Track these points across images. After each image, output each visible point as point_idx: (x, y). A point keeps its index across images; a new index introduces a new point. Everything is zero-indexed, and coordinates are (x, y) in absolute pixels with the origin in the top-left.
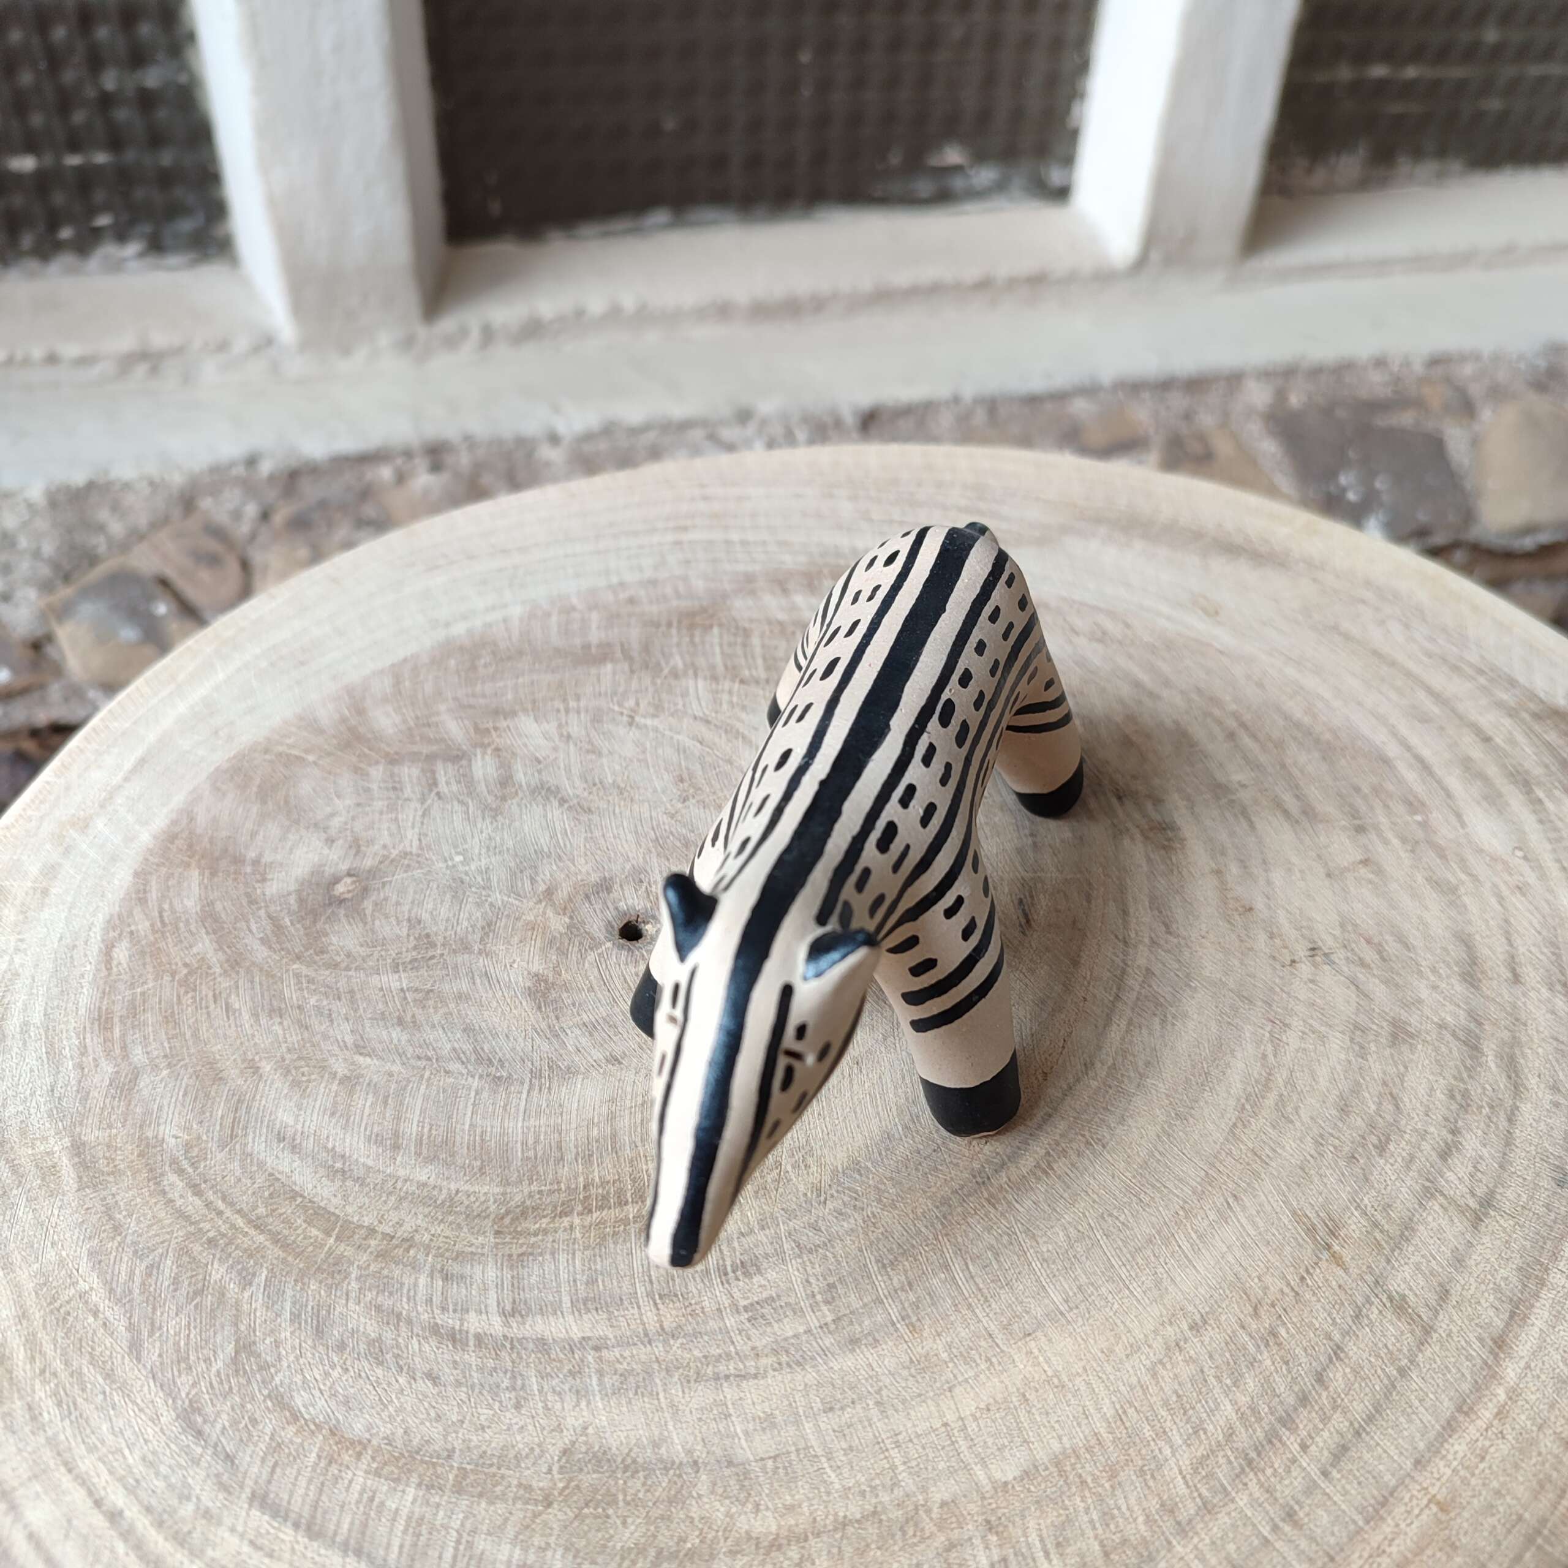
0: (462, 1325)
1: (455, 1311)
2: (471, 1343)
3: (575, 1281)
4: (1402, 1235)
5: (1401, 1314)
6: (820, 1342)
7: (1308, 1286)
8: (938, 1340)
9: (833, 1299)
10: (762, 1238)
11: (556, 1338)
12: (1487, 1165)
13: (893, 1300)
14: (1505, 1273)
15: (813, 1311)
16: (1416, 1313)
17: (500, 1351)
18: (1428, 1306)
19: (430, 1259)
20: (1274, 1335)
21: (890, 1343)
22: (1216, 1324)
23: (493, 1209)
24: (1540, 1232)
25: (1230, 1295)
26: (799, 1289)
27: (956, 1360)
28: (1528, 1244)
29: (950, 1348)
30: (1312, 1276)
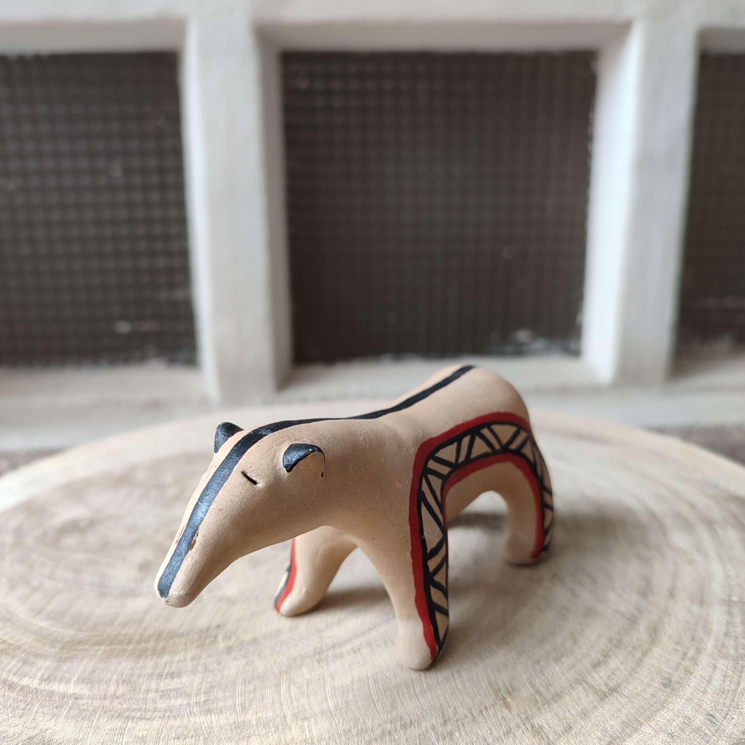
3: (85, 670)
4: (553, 698)
5: (536, 734)
6: (191, 709)
7: (483, 714)
8: (255, 715)
9: (210, 692)
10: (189, 664)
11: (60, 692)
12: (620, 672)
13: (241, 696)
14: (612, 723)
15: (196, 696)
16: (546, 735)
17: (29, 694)
18: (556, 733)
19: (23, 655)
20: (450, 735)
21: (228, 713)
22: (418, 725)
23: (67, 639)
24: (643, 706)
25: (433, 713)
26: (195, 686)
27: (259, 725)
28: (633, 711)
29: (259, 719)
30: (488, 710)
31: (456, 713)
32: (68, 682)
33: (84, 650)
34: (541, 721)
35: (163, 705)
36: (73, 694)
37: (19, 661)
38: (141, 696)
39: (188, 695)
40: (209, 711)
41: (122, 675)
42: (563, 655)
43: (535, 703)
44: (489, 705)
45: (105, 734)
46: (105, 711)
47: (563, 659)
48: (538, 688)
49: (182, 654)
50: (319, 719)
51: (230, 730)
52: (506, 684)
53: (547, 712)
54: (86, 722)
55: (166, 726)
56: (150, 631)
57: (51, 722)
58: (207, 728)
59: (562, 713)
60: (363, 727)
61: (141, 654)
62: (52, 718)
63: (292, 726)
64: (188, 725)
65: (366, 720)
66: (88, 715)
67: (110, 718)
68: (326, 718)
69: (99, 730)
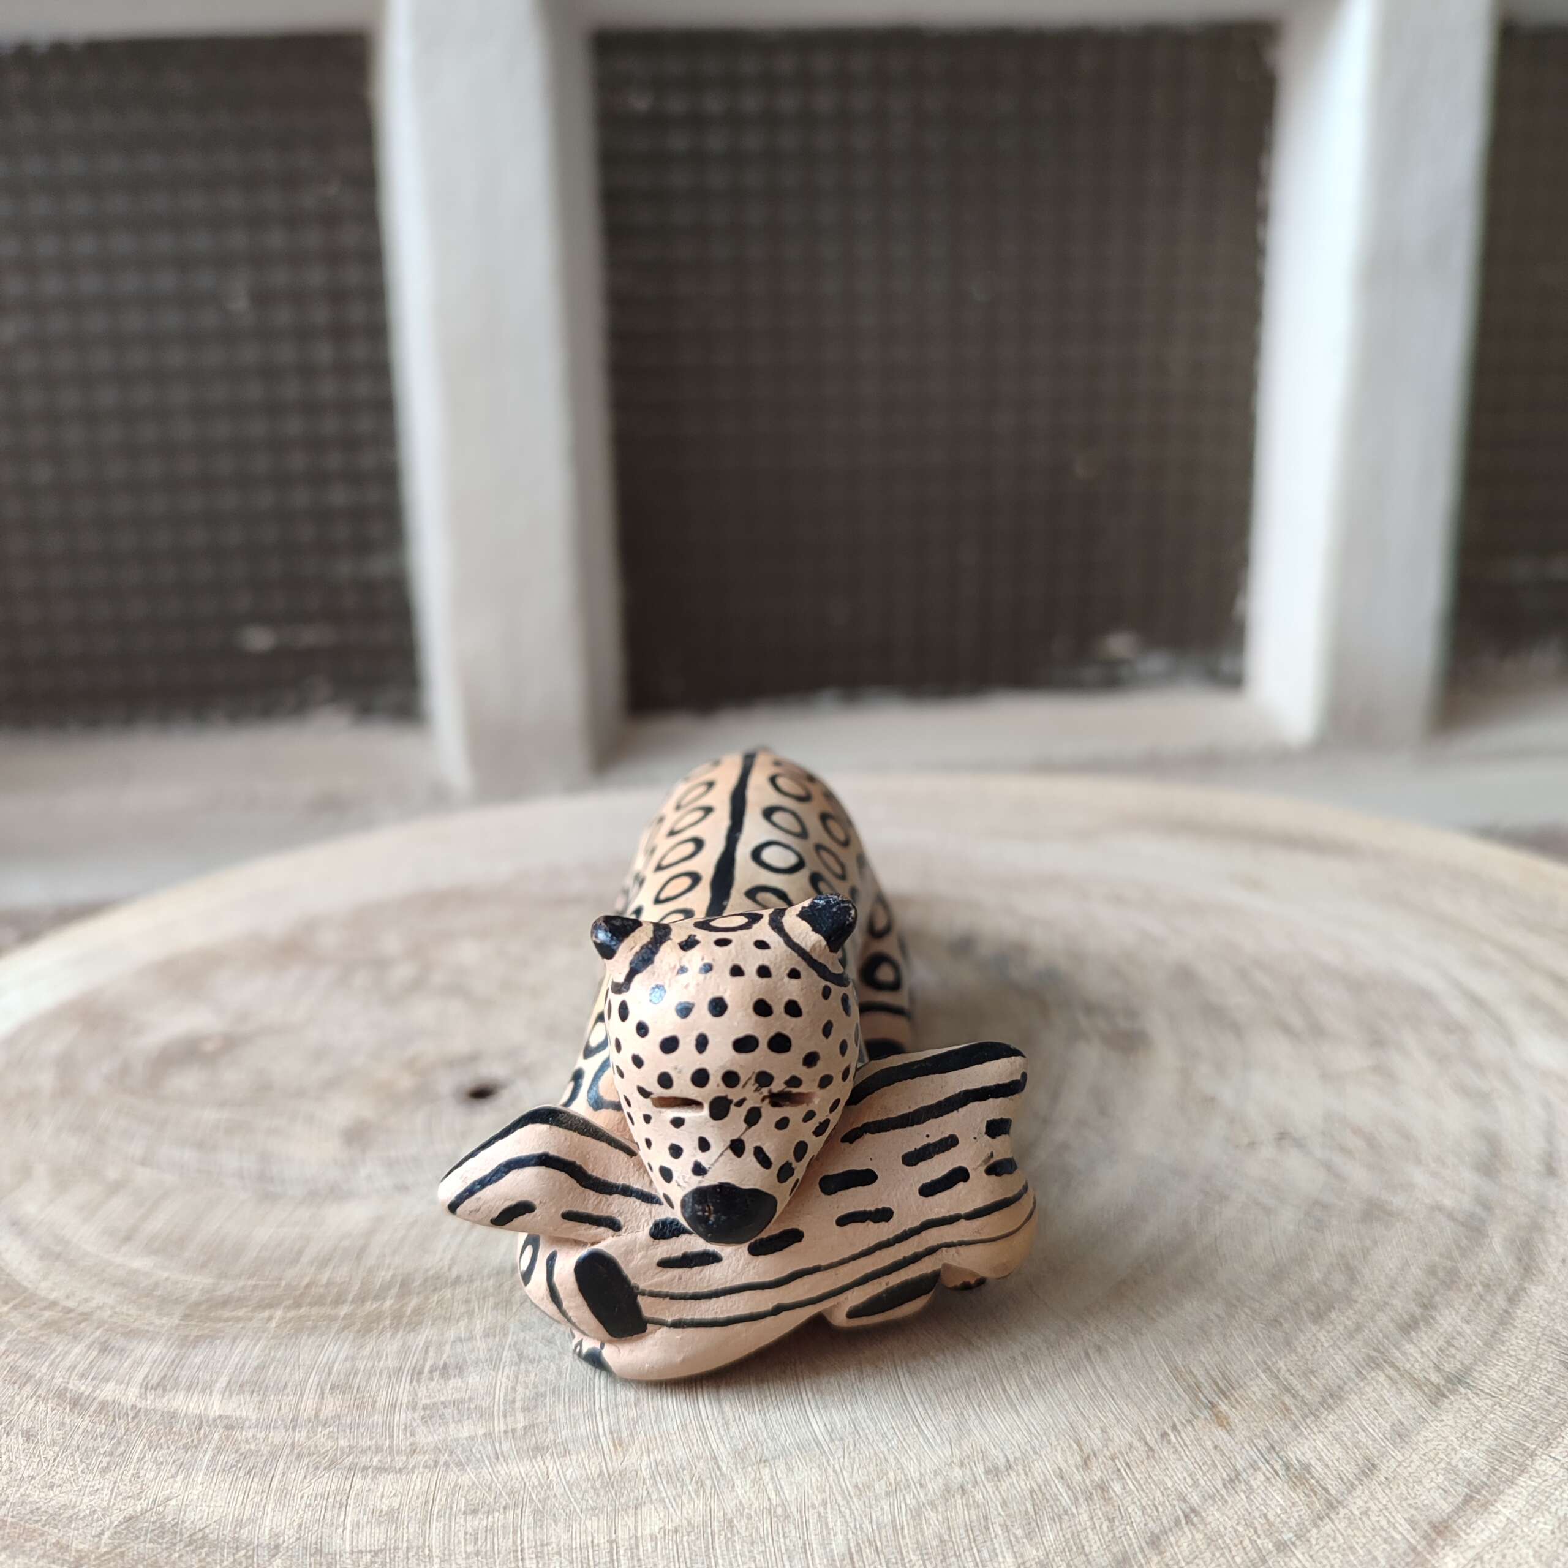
0: (93, 1391)
1: (93, 1379)
2: (92, 1409)
3: (244, 1365)
4: (1322, 1403)
5: (1298, 1484)
6: (497, 1445)
7: (1169, 1442)
8: (645, 1457)
9: (536, 1407)
10: (481, 1344)
11: (189, 1413)
12: (1467, 1342)
13: (608, 1415)
14: (1467, 1454)
15: (505, 1416)
16: (1320, 1485)
17: (119, 1419)
18: (1341, 1478)
19: (98, 1333)
20: (1103, 1489)
21: (583, 1454)
22: (1024, 1470)
23: (195, 1296)
24: (1530, 1415)
25: (1055, 1443)
26: (500, 1394)
27: (658, 1479)
28: (1510, 1427)
29: (657, 1466)
30: (1179, 1433)
31: (1107, 1441)
32: (208, 1392)
33: (238, 1320)
34: (1303, 1454)
35: (430, 1439)
36: (220, 1416)
37: (89, 1347)
38: (378, 1418)
39: (486, 1415)
40: (539, 1450)
41: (330, 1373)
42: (1331, 1307)
43: (1285, 1415)
44: (1179, 1420)
45: (303, 1506)
46: (299, 1455)
47: (1333, 1315)
48: (1286, 1380)
49: (462, 1323)
50: (794, 1461)
51: (592, 1491)
52: (1212, 1373)
53: (1314, 1433)
54: (256, 1480)
55: (443, 1484)
56: (385, 1275)
57: (175, 1481)
58: (539, 1489)
59: (1348, 1435)
60: (898, 1479)
61: (369, 1326)
62: (177, 1473)
63: (734, 1478)
64: (492, 1481)
65: (903, 1460)
66: (261, 1465)
67: (311, 1470)
68: (811, 1460)
69: (288, 1496)
